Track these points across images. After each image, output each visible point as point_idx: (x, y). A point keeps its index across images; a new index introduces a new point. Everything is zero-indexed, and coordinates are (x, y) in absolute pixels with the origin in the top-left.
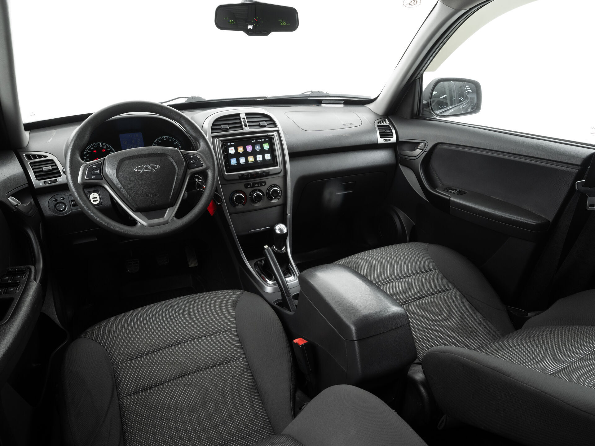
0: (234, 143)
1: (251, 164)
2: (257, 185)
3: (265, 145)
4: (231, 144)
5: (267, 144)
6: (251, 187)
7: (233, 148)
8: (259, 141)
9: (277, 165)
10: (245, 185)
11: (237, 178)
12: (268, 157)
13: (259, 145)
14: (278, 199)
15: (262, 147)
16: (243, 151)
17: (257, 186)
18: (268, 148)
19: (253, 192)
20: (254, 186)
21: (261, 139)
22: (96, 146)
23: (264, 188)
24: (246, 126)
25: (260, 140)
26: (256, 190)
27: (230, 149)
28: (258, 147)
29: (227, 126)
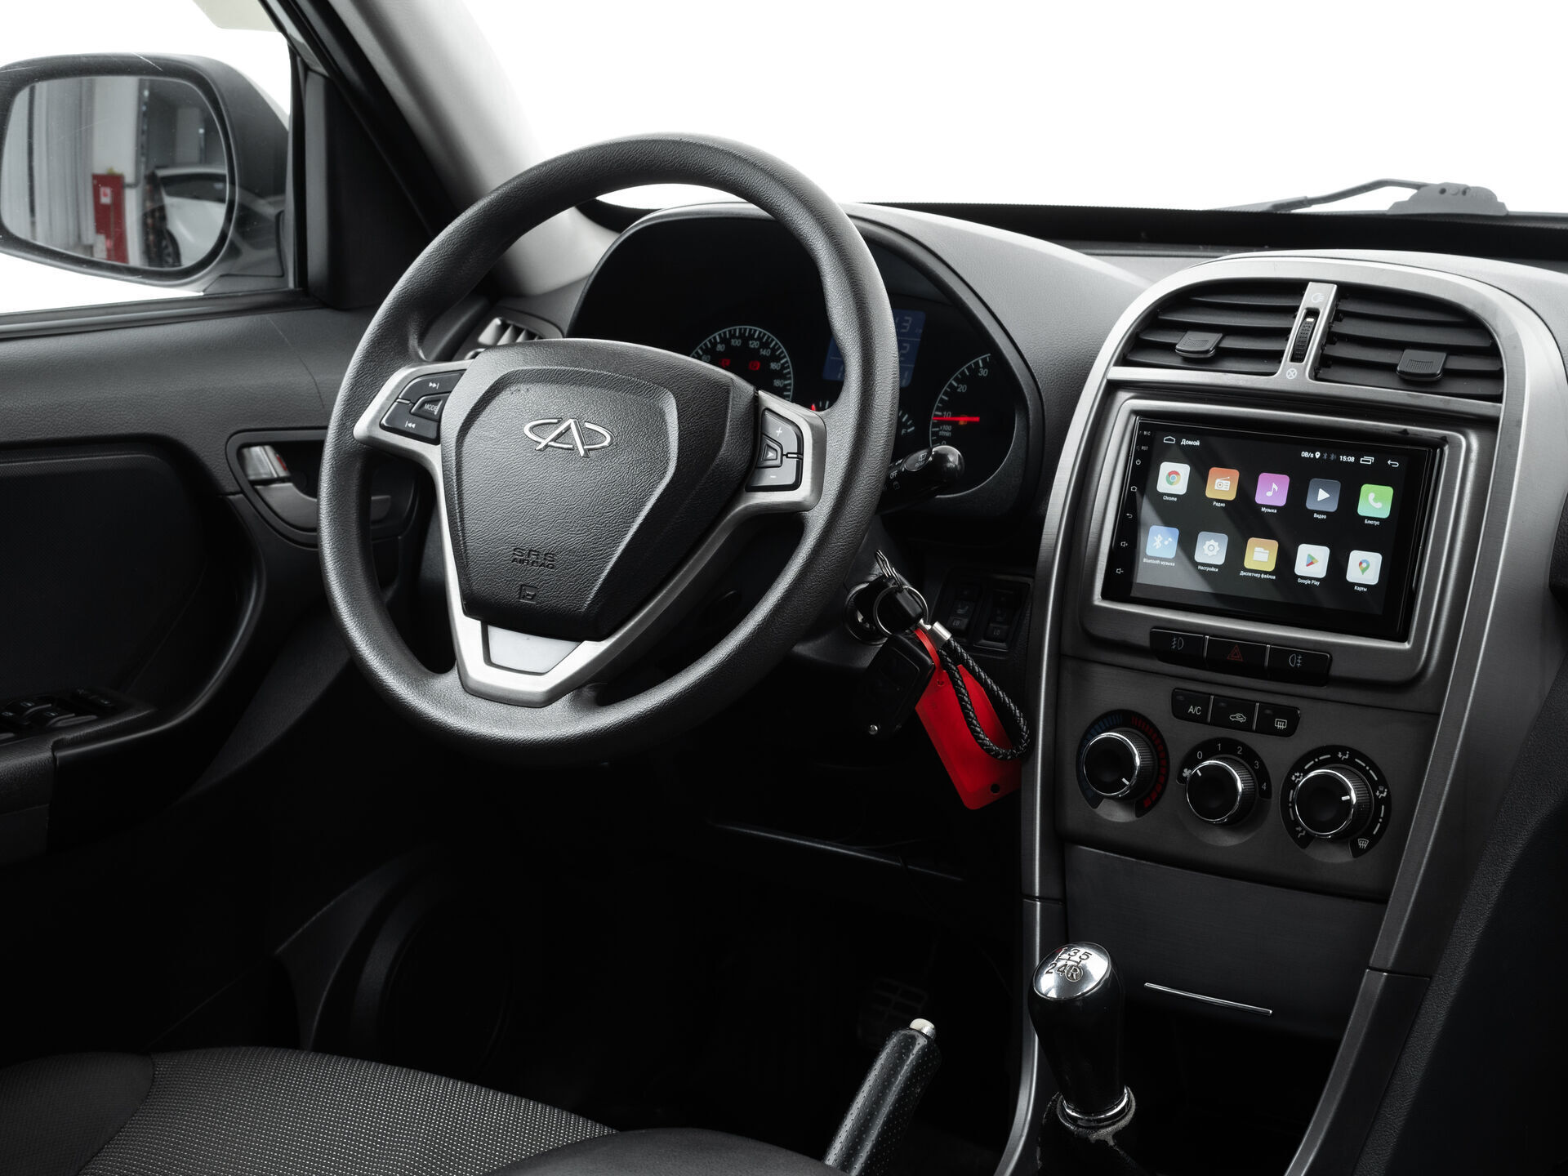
0: (1197, 443)
1: (1255, 581)
2: (1240, 718)
3: (1372, 496)
4: (1184, 442)
5: (1387, 492)
6: (1199, 719)
7: (1184, 470)
8: (1344, 458)
9: (1403, 638)
10: (1175, 694)
11: (1143, 640)
12: (1364, 571)
13: (1337, 485)
14: (1357, 852)
15: (1349, 499)
16: (1231, 496)
17: (1237, 726)
18: (1385, 513)
19: (1209, 749)
20: (1221, 720)
21: (1358, 453)
22: (738, 338)
23: (1276, 753)
24: (1298, 357)
25: (1352, 459)
26: (1228, 749)
27: (1166, 468)
28: (1323, 495)
29: (1204, 342)
